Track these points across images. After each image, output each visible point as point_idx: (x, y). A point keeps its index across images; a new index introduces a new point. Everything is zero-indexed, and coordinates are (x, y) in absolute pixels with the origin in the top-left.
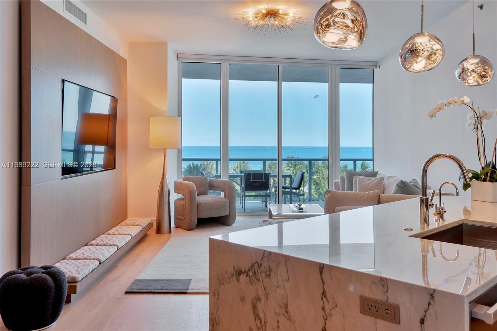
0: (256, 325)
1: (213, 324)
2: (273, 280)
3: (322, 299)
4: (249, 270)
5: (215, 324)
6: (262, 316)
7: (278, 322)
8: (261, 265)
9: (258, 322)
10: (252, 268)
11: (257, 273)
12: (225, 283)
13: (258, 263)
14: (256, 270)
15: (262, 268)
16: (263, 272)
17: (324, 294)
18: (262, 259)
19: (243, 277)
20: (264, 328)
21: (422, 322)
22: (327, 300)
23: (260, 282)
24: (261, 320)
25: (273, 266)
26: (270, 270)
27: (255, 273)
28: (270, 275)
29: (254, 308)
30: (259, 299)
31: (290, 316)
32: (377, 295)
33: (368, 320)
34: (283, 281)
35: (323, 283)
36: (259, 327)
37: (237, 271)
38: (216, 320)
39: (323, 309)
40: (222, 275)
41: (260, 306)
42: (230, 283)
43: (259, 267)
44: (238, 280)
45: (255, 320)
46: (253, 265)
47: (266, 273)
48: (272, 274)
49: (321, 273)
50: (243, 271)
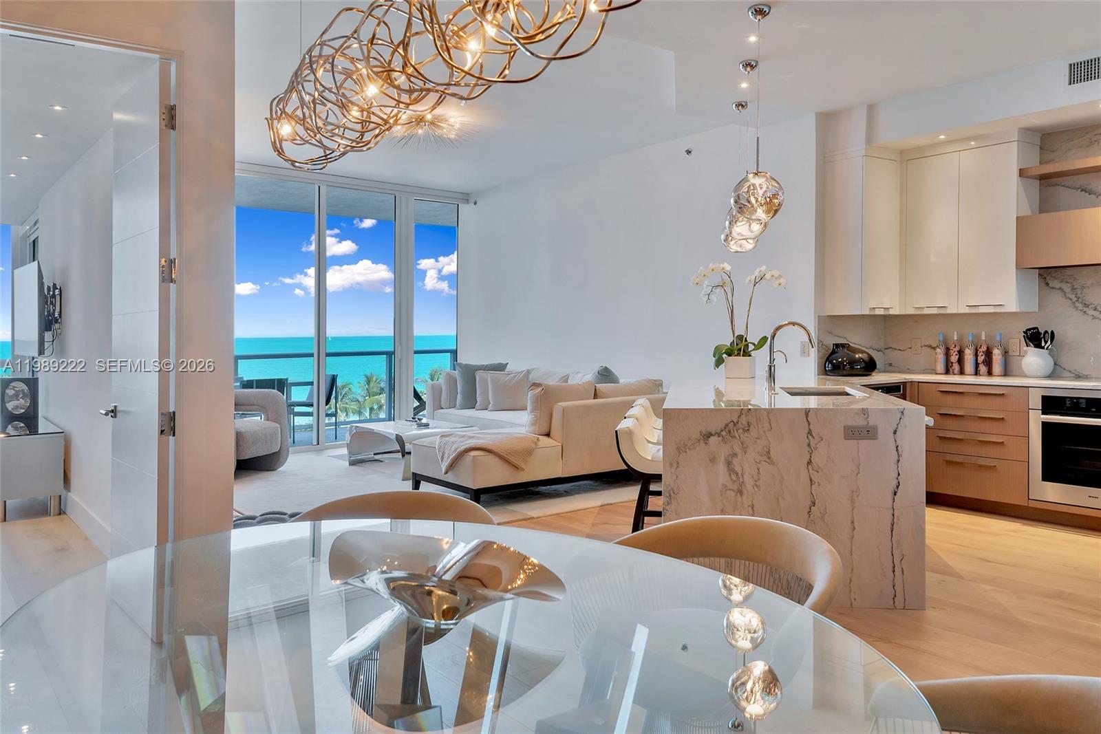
0: (731, 479)
1: (670, 495)
2: (752, 434)
3: (808, 437)
4: (722, 431)
5: (672, 494)
6: (738, 469)
7: (758, 470)
8: (738, 423)
9: (734, 477)
10: (725, 428)
11: (732, 431)
12: (688, 450)
13: (733, 421)
14: (731, 428)
15: (740, 425)
16: (740, 428)
17: (810, 432)
18: (739, 417)
19: (712, 439)
20: (741, 480)
21: (895, 432)
22: (813, 436)
23: (736, 438)
24: (737, 474)
25: (752, 420)
26: (749, 425)
27: (730, 431)
28: (748, 430)
29: (729, 464)
30: (735, 455)
31: (772, 461)
32: (861, 422)
33: (852, 443)
34: (764, 432)
35: (809, 424)
36: (735, 481)
37: (704, 435)
38: (673, 491)
39: (809, 445)
40: (684, 443)
41: (735, 462)
42: (695, 449)
43: (735, 425)
44: (706, 443)
45: (730, 475)
46: (727, 425)
47: (743, 430)
48: (752, 428)
49: (807, 417)
50: (713, 433)
